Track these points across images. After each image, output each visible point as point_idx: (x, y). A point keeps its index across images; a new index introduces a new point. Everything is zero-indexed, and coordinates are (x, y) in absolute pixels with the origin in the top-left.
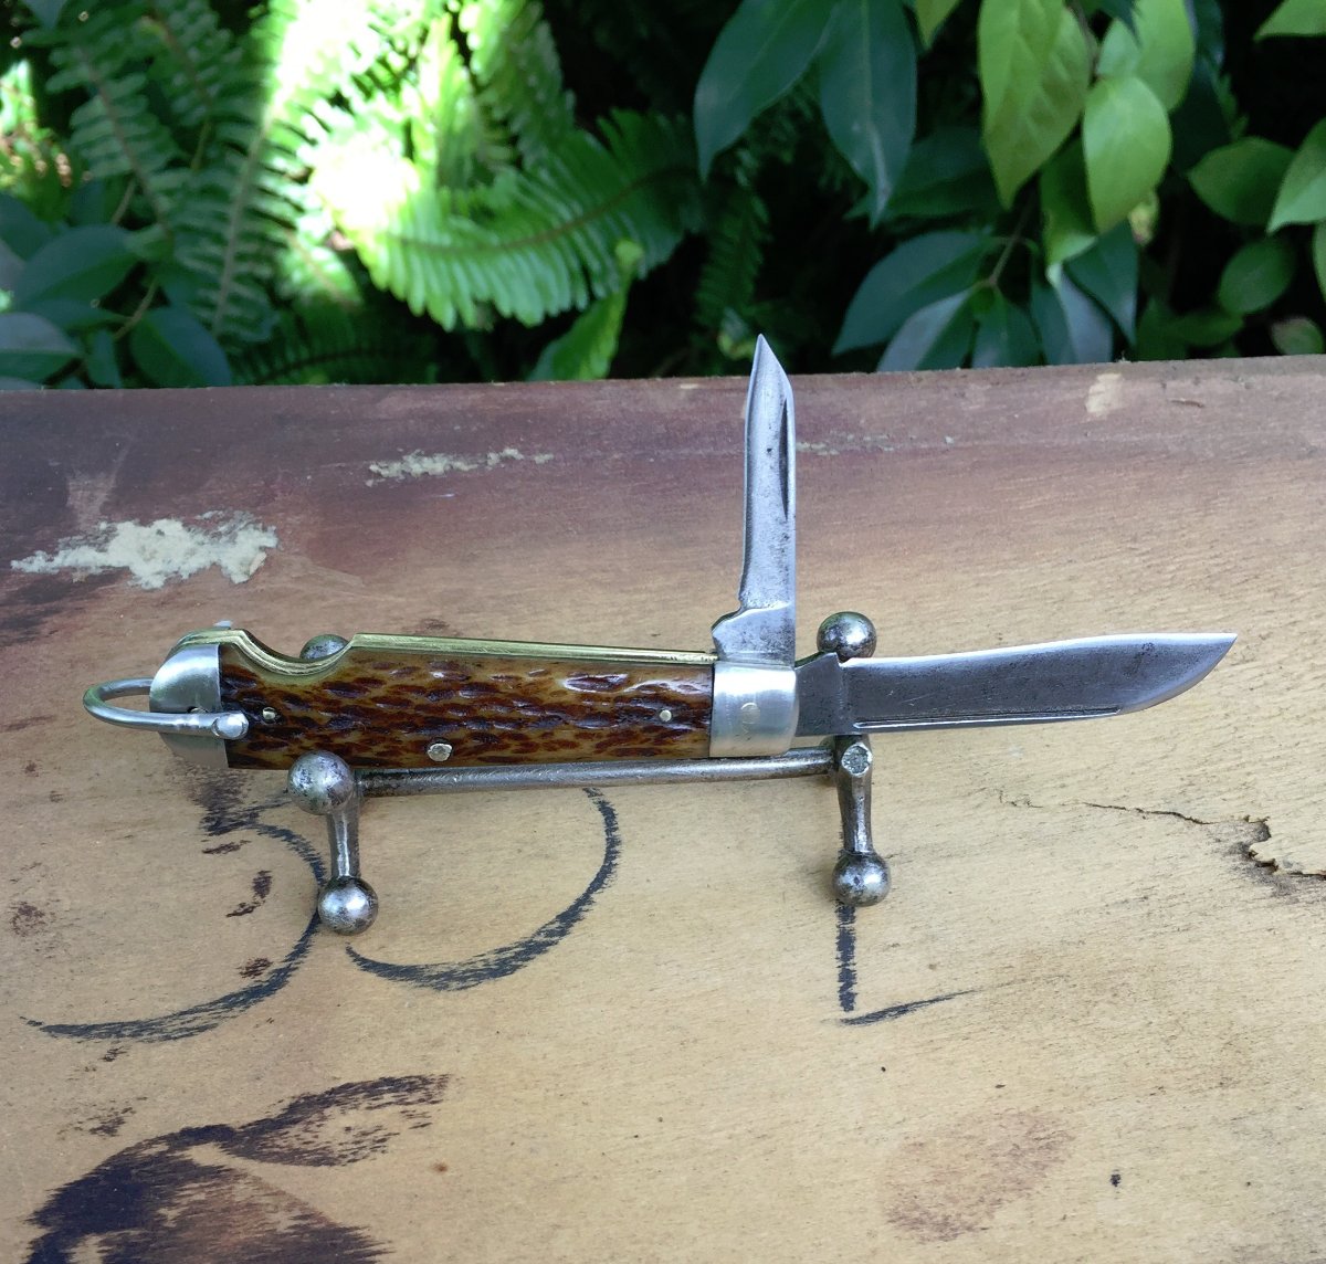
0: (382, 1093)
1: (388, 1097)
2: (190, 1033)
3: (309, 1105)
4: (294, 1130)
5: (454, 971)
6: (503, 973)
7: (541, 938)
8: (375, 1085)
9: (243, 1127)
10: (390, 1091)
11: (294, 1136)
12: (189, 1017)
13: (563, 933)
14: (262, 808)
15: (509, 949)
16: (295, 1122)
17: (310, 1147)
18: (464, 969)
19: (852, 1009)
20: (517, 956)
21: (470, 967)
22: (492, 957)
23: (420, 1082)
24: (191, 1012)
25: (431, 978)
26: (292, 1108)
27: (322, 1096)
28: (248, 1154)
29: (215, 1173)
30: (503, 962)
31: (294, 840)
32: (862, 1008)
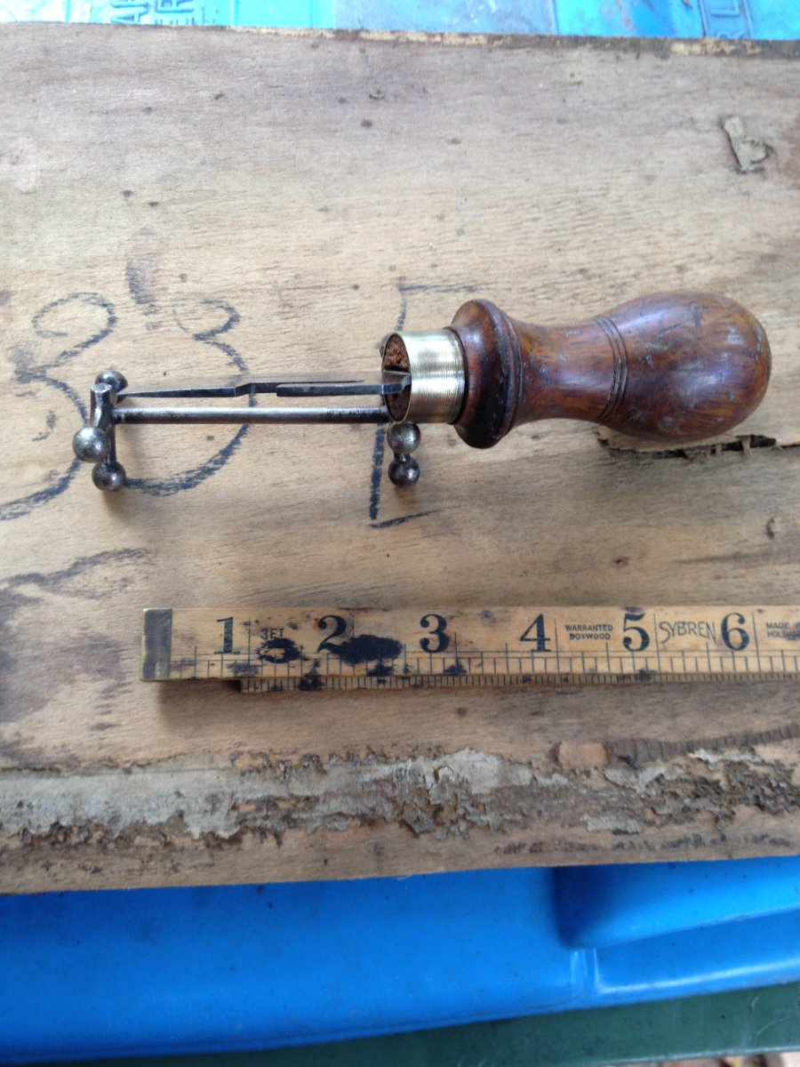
0: (124, 557)
1: (127, 561)
2: (16, 516)
3: (84, 563)
4: (77, 578)
5: (162, 484)
6: (190, 487)
7: (211, 465)
8: (120, 553)
9: (49, 575)
10: (128, 557)
11: (78, 581)
12: (15, 506)
13: (223, 463)
14: (49, 366)
15: (193, 471)
16: (76, 573)
17: (87, 589)
18: (167, 482)
19: (375, 518)
20: (198, 476)
21: (172, 482)
22: (184, 476)
23: (144, 552)
24: (16, 502)
25: (149, 487)
26: (76, 565)
27: (91, 558)
28: (54, 591)
29: (35, 601)
30: (190, 480)
31: (68, 390)
32: (381, 518)
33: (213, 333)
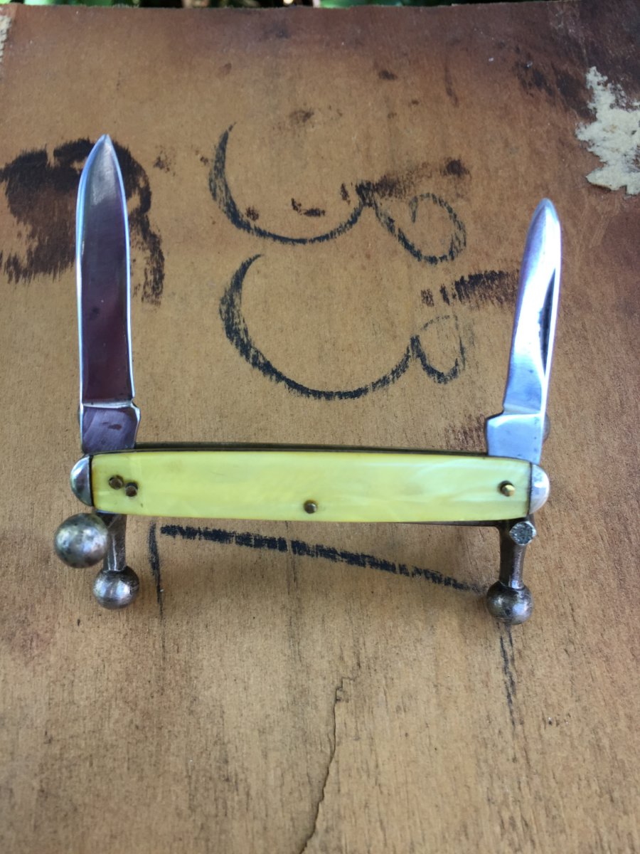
0: (154, 275)
1: (151, 278)
2: (213, 190)
3: (154, 243)
4: (141, 238)
5: (234, 307)
6: (229, 332)
7: (252, 353)
8: (160, 272)
9: (146, 216)
10: (155, 278)
12: (223, 188)
14: (376, 208)
15: (246, 336)
16: (144, 238)
18: (235, 312)
19: (163, 532)
20: (240, 340)
21: (236, 315)
22: (241, 326)
23: (158, 292)
24: (227, 189)
25: (231, 296)
26: (153, 236)
27: (159, 248)
30: (237, 332)
31: (348, 225)
32: (162, 538)
33: (421, 356)
